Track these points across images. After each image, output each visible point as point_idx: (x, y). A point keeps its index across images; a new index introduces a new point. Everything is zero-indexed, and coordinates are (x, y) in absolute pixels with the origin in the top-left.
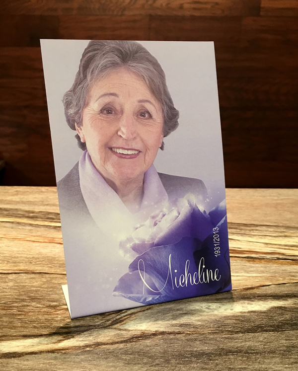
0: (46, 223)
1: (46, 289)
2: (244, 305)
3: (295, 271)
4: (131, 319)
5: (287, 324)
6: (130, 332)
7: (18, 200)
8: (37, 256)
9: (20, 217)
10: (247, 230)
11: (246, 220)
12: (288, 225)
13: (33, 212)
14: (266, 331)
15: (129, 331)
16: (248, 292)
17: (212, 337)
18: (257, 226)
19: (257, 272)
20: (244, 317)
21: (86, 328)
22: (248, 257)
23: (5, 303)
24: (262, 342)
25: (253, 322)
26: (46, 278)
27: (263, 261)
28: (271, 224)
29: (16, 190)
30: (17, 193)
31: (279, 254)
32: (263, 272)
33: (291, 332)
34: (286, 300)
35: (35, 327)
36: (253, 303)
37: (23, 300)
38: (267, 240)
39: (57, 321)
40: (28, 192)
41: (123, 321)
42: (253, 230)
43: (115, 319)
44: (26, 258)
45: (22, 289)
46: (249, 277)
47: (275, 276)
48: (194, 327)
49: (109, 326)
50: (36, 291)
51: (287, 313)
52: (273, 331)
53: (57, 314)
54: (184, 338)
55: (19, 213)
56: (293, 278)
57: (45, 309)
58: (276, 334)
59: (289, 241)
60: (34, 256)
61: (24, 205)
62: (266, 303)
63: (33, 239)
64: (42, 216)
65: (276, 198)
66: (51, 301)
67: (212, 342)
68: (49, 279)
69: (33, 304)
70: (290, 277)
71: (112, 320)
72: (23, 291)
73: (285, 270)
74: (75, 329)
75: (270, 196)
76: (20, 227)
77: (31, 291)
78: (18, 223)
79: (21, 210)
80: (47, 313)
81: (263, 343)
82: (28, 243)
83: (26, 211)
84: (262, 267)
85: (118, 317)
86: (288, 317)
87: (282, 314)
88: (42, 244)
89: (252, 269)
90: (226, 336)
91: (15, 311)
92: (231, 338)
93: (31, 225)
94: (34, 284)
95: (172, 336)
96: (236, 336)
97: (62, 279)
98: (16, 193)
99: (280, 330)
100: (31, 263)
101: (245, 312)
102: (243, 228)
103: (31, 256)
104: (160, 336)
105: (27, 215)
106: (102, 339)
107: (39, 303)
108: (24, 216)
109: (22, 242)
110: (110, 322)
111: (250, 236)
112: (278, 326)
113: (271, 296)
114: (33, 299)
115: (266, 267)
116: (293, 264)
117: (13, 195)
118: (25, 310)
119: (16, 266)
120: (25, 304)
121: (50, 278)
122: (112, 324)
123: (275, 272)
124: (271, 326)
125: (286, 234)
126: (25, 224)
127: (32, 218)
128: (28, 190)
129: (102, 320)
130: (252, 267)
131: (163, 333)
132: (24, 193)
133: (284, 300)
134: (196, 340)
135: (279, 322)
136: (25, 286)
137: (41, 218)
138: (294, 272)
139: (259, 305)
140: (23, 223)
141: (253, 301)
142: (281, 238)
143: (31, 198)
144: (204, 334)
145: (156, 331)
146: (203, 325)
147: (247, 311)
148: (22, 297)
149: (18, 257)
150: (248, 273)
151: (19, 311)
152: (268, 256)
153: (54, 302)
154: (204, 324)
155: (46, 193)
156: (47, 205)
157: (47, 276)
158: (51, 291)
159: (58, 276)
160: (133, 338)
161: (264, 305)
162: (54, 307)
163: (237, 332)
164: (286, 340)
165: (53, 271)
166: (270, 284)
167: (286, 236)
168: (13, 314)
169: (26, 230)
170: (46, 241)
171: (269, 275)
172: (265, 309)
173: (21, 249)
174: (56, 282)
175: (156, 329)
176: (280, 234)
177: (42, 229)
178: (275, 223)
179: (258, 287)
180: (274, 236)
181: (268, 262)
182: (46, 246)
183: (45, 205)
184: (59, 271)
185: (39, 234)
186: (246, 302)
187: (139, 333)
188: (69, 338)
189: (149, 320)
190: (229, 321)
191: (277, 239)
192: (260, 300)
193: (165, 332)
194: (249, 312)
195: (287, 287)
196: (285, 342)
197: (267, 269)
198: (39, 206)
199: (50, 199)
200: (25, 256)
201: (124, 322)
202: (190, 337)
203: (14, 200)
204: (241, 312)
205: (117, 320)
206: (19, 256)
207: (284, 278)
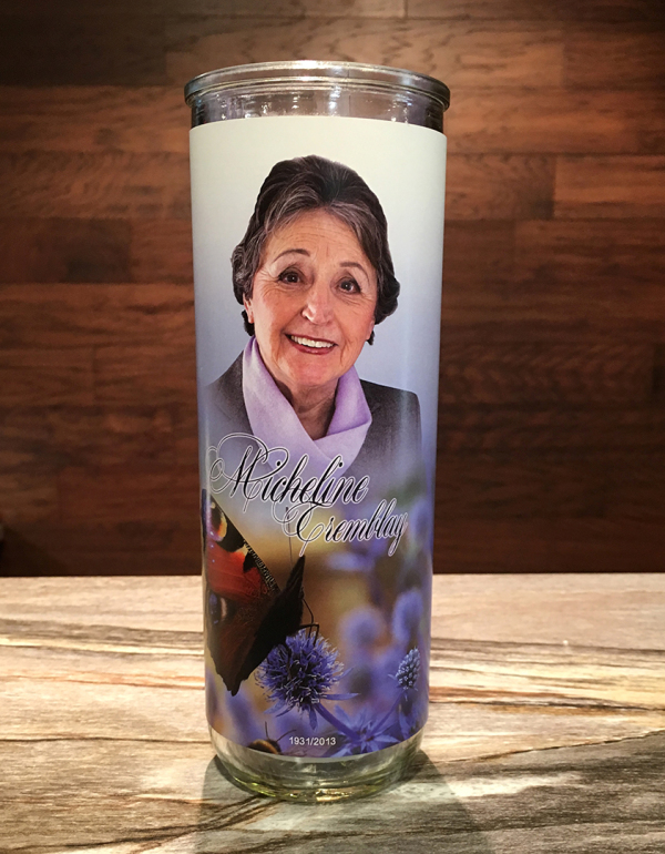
0: (106, 648)
1: (108, 767)
2: (477, 786)
3: (578, 725)
4: (267, 813)
5: (551, 815)
6: (264, 836)
7: (48, 604)
8: (89, 709)
9: (54, 638)
10: (499, 653)
11: (499, 635)
12: (580, 642)
13: (79, 627)
14: (512, 827)
15: (263, 832)
16: (488, 763)
17: (412, 838)
18: (520, 645)
19: (509, 728)
20: (474, 805)
21: (183, 831)
22: (494, 703)
23: (30, 793)
24: (501, 844)
25: (490, 813)
26: (107, 747)
27: (521, 709)
28: (547, 642)
29: (43, 585)
30: (46, 591)
31: (554, 695)
32: (520, 728)
33: (556, 828)
34: (556, 775)
35: (88, 831)
36: (493, 781)
37: (65, 787)
38: (534, 672)
39: (129, 820)
40: (67, 588)
41: (251, 816)
42: (510, 653)
43: (236, 814)
44: (69, 712)
45: (61, 767)
46: (493, 737)
47: (541, 736)
48: (381, 824)
49: (227, 825)
50: (89, 770)
51: (554, 796)
52: (524, 826)
53: (130, 808)
54: (361, 843)
55: (52, 628)
56: (574, 737)
57: (107, 801)
58: (529, 831)
59: (576, 673)
60: (83, 708)
61: (60, 614)
62: (517, 781)
63: (81, 677)
64: (97, 634)
65: (563, 592)
66: (118, 787)
67: (411, 847)
68: (113, 749)
69: (84, 792)
70: (569, 736)
71: (232, 816)
72: (64, 771)
73: (561, 724)
74: (163, 833)
75: (553, 588)
76: (54, 656)
77: (81, 771)
78: (50, 648)
79: (54, 624)
80: (111, 807)
81: (503, 847)
82: (70, 684)
83: (66, 626)
84: (518, 719)
85: (243, 811)
86: (554, 803)
87: (544, 799)
88: (97, 687)
89: (499, 724)
90: (438, 837)
91: (50, 805)
92: (446, 841)
93: (75, 651)
94: (84, 759)
95: (339, 840)
96: (456, 836)
97: (137, 747)
98: (43, 590)
99: (537, 824)
100: (78, 721)
101: (477, 798)
102: (491, 649)
103: (78, 709)
104: (319, 840)
105: (67, 632)
106: (212, 847)
107: (96, 791)
108: (60, 636)
109: (58, 684)
110: (228, 819)
111: (504, 663)
112: (534, 819)
113: (529, 769)
114: (83, 784)
115: (525, 720)
116: (578, 714)
117: (38, 595)
118: (70, 803)
119: (50, 728)
120: (70, 792)
121: (115, 746)
122: (231, 823)
123: (542, 728)
124: (521, 819)
125: (573, 659)
126: (65, 651)
127: (78, 637)
128: (68, 584)
129: (212, 816)
130: (498, 720)
131: (324, 835)
132: (59, 590)
133: (551, 775)
134: (382, 844)
135: (537, 812)
136: (68, 762)
137: (96, 638)
138: (577, 728)
139: (505, 785)
140: (60, 648)
141: (494, 778)
142: (562, 667)
143: (75, 599)
144: (398, 834)
145: (311, 832)
146: (398, 821)
147: (481, 795)
148: (63, 782)
149: (51, 712)
150: (490, 730)
151: (58, 805)
152: (533, 701)
153: (124, 787)
154: (400, 818)
155: (104, 591)
156: (108, 612)
157: (110, 743)
158: (117, 770)
159: (131, 743)
160: (268, 844)
161: (514, 785)
162: (124, 796)
163: (459, 831)
164: (545, 840)
165: (120, 734)
166: (530, 748)
167: (571, 664)
168: (47, 811)
169: (65, 660)
170: (107, 680)
171: (530, 733)
172: (514, 792)
173: (58, 696)
174: (127, 754)
175: (313, 829)
176: (562, 660)
177: (99, 658)
178: (555, 639)
179: (505, 755)
180: (550, 664)
181: (531, 710)
182: (107, 691)
183: (102, 613)
184: (132, 735)
185: (92, 667)
186: (482, 780)
187: (280, 836)
188: (152, 848)
189: (299, 815)
190: (446, 813)
191: (555, 668)
192: (507, 776)
193: (328, 833)
194: (484, 797)
195: (561, 753)
196: (542, 843)
197: (528, 724)
198: (90, 614)
199: (113, 601)
200: (66, 708)
201: (254, 819)
202: (373, 840)
203: (39, 604)
204: (470, 798)
205: (240, 815)
206: (55, 709)
207: (557, 738)
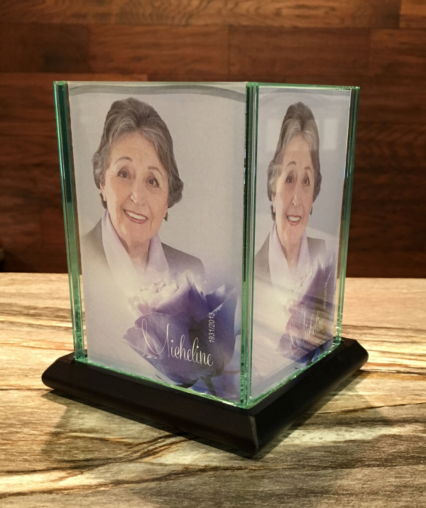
0: (54, 323)
2: (340, 433)
3: (420, 388)
4: (170, 450)
5: (400, 457)
6: (167, 468)
7: (14, 291)
8: (36, 367)
9: (15, 315)
10: (356, 334)
11: (357, 320)
12: (419, 327)
13: (35, 308)
14: (369, 466)
15: (166, 465)
16: (348, 416)
17: (287, 473)
18: (372, 328)
20: (338, 447)
21: (102, 462)
24: (360, 479)
25: (351, 454)
27: (375, 375)
28: (393, 326)
30: (13, 282)
31: (400, 365)
32: (374, 390)
33: (405, 468)
34: (403, 426)
35: (26, 460)
36: (353, 430)
37: (11, 425)
38: (384, 348)
39: (59, 453)
40: (29, 280)
41: (158, 452)
42: (365, 334)
43: (146, 450)
44: (20, 369)
45: (10, 410)
46: (352, 396)
47: (391, 395)
49: (138, 459)
50: (31, 413)
51: (402, 443)
52: (378, 466)
53: (61, 443)
54: (246, 475)
55: (14, 308)
56: (417, 397)
57: (43, 438)
58: (382, 470)
59: (417, 349)
60: (32, 367)
61: (22, 299)
62: (372, 430)
63: (32, 344)
64: (49, 314)
65: (405, 291)
66: (53, 427)
67: (286, 480)
69: (26, 430)
70: (413, 396)
71: (142, 452)
72: (12, 414)
73: (406, 387)
74: (86, 463)
75: (397, 288)
76: (13, 328)
77: (25, 414)
78: (12, 323)
79: (16, 305)
80: (46, 442)
81: (361, 482)
82: (24, 349)
83: (25, 307)
84: (372, 382)
85: (151, 448)
86: (402, 448)
87: (395, 444)
88: (44, 351)
90: (309, 472)
92: (315, 475)
93: (30, 325)
94: (29, 404)
95: (228, 473)
96: (323, 472)
98: (11, 282)
99: (389, 464)
100: (26, 376)
101: (340, 442)
102: (351, 330)
103: (28, 367)
104: (211, 473)
105: (26, 311)
106: (124, 476)
107: (35, 429)
108: (20, 314)
109: (14, 348)
110: (139, 454)
112: (386, 460)
113: (381, 421)
114: (25, 424)
115: (378, 384)
116: (419, 380)
117: (6, 285)
118: (13, 438)
119: (4, 380)
120: (14, 430)
122: (141, 457)
123: (391, 390)
124: (376, 460)
125: (414, 339)
126: (23, 324)
127: (33, 315)
128: (30, 278)
129: (126, 451)
130: (357, 383)
131: (215, 469)
132: (22, 282)
133: (400, 426)
134: (263, 477)
135: (389, 455)
136: (16, 407)
137: (47, 316)
138: (419, 390)
139: (363, 433)
140: (19, 323)
141: (353, 427)
142: (406, 345)
143: (34, 288)
144: (276, 470)
145: (206, 466)
146: (276, 459)
147: (344, 440)
148: (9, 422)
149: (7, 369)
150: (350, 390)
151: (3, 440)
152: (384, 369)
153: (58, 426)
154: (278, 457)
155: (57, 283)
156: (58, 298)
160: (170, 475)
161: (370, 433)
162: (57, 434)
163: (325, 468)
164: (396, 477)
166: (382, 405)
167: (413, 342)
169: (22, 331)
170: (52, 346)
171: (382, 393)
172: (370, 438)
173: (13, 357)
175: (207, 463)
176: (406, 340)
177: (48, 331)
178: (400, 324)
179: (363, 410)
180: (396, 342)
181: (380, 375)
182: (51, 354)
183: (53, 299)
185: (42, 337)
186: (344, 428)
187: (180, 468)
188: (77, 475)
189: (197, 452)
190: (315, 453)
191: (400, 345)
192: (365, 426)
193: (219, 467)
194: (346, 442)
195: (407, 409)
196: (394, 480)
197: (380, 386)
198: (44, 299)
199: (63, 290)
200: (19, 366)
201: (159, 454)
202: (255, 474)
203: (7, 291)
204: (334, 442)
205: (149, 451)
206: (9, 366)
207: (404, 398)
